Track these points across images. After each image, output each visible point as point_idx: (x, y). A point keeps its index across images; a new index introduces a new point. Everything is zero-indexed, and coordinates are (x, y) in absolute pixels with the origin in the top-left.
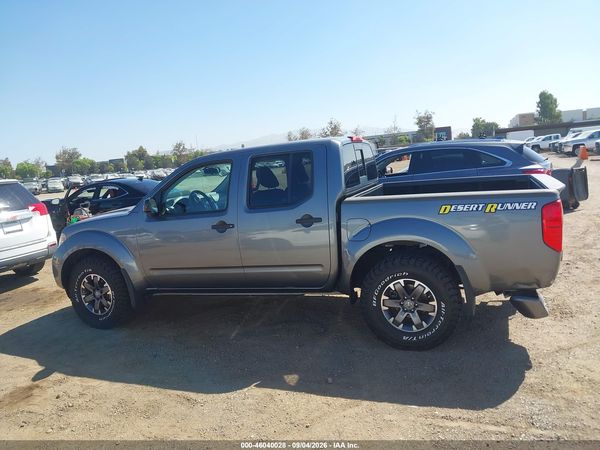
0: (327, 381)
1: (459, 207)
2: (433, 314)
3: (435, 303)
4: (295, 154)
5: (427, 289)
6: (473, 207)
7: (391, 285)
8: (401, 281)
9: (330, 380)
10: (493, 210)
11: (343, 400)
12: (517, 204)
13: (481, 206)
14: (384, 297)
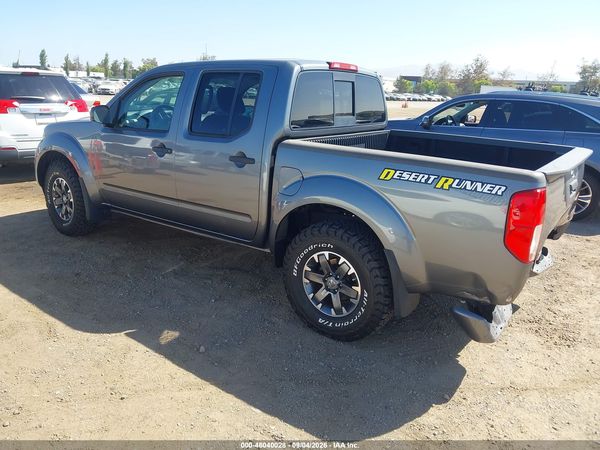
0: (198, 350)
1: (405, 174)
2: (356, 302)
3: (358, 289)
4: (246, 74)
5: (352, 271)
6: (422, 178)
7: (315, 256)
8: (327, 253)
9: (202, 349)
10: (446, 186)
11: (192, 378)
12: (479, 185)
13: (433, 178)
14: (306, 268)
